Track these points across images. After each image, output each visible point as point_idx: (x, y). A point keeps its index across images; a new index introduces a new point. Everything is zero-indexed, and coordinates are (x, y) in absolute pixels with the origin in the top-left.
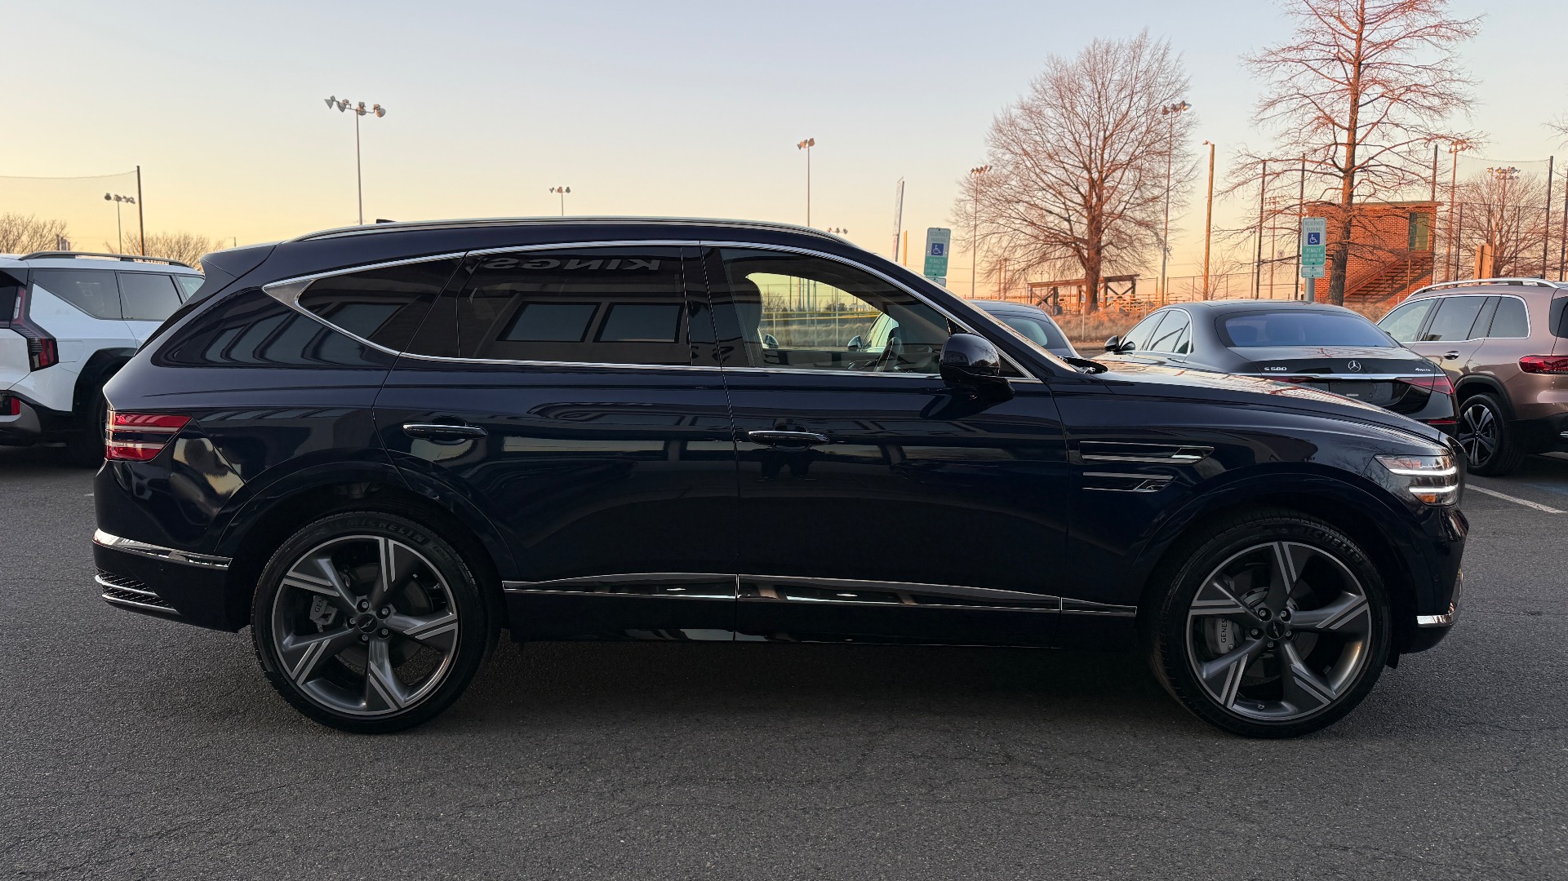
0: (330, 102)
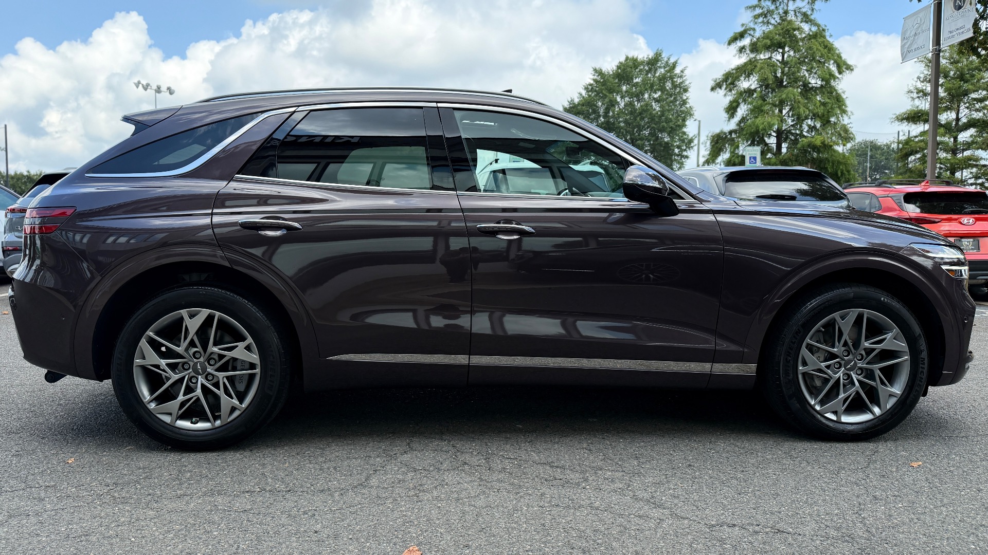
0: (137, 84)
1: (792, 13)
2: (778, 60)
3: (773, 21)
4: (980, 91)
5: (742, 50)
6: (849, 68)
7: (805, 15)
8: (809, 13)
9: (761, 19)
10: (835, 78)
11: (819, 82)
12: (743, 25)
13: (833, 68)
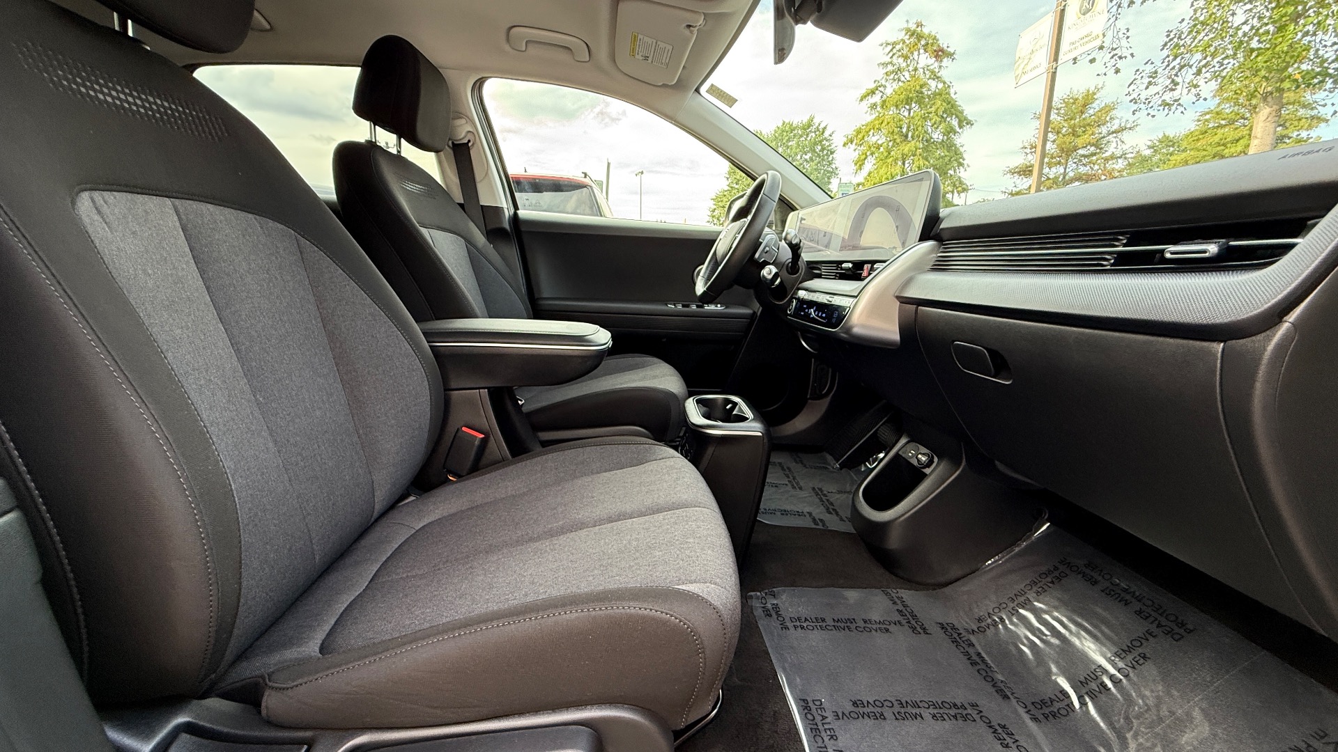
1: (922, 70)
2: (904, 116)
3: (903, 79)
4: (1088, 147)
5: (874, 106)
6: (969, 123)
7: (932, 72)
8: (937, 70)
9: (892, 76)
10: (955, 132)
11: (941, 137)
12: (875, 82)
13: (955, 123)
